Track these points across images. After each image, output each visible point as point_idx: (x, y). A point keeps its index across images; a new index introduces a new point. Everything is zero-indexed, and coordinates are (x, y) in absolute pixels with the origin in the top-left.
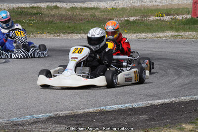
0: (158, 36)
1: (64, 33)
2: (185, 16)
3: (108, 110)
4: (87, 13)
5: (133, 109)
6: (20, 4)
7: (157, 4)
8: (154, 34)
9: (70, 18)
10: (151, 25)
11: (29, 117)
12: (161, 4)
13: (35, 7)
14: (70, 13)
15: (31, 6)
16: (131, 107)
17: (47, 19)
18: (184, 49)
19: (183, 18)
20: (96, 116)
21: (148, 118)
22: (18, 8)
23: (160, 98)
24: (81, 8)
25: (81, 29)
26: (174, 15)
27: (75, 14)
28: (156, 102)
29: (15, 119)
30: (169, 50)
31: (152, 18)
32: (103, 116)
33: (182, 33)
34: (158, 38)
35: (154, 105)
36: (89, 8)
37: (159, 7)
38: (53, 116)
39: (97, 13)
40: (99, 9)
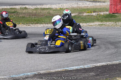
0: (90, 25)
1: (32, 24)
2: (105, 13)
3: (69, 69)
4: (45, 11)
5: (85, 69)
6: (3, 7)
7: (87, 6)
8: (88, 23)
9: (35, 15)
10: (85, 18)
11: (22, 74)
12: (89, 6)
13: (13, 8)
14: (35, 12)
15: (10, 7)
16: (83, 68)
17: (21, 15)
18: (108, 32)
19: (104, 14)
20: (63, 73)
21: (95, 75)
22: (3, 9)
23: (100, 62)
24: (41, 9)
25: (43, 21)
26: (98, 12)
27: (38, 12)
28: (98, 64)
29: (14, 76)
30: (99, 33)
31: (85, 14)
32: (67, 73)
33: (105, 23)
34: (90, 26)
35: (97, 66)
36: (46, 8)
37: (88, 7)
38: (37, 74)
39: (51, 12)
40: (52, 9)
